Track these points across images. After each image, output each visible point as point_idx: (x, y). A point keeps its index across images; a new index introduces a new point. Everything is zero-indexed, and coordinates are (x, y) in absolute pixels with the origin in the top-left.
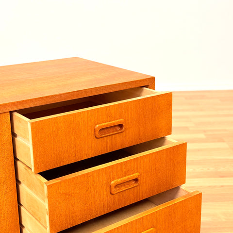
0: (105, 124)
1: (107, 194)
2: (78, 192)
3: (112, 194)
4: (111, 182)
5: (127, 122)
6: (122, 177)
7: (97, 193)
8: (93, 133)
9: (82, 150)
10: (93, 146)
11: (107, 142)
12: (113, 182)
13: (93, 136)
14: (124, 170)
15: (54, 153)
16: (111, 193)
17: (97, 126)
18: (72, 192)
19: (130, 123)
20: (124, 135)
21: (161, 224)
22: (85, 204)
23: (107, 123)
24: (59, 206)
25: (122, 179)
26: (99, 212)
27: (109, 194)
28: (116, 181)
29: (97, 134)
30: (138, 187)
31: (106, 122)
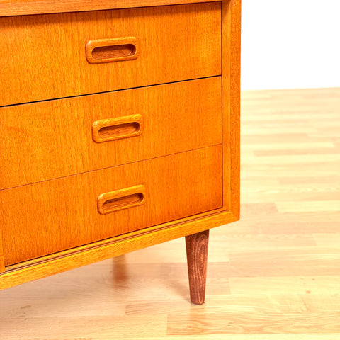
0: (102, 40)
1: (87, 140)
2: (37, 129)
3: (95, 142)
4: (92, 122)
5: (142, 43)
6: (112, 117)
7: (71, 137)
8: (83, 53)
9: (64, 79)
10: (84, 75)
11: (108, 73)
12: (96, 123)
13: (83, 58)
14: (115, 106)
15: (15, 78)
16: (93, 140)
17: (90, 42)
18: (28, 128)
19: (147, 46)
20: (138, 65)
21: (155, 181)
22: (51, 152)
23: (107, 40)
24: (7, 146)
25: (111, 120)
26: (75, 168)
27: (91, 141)
28: (100, 121)
29: (90, 56)
30: (141, 138)
31: (104, 38)
